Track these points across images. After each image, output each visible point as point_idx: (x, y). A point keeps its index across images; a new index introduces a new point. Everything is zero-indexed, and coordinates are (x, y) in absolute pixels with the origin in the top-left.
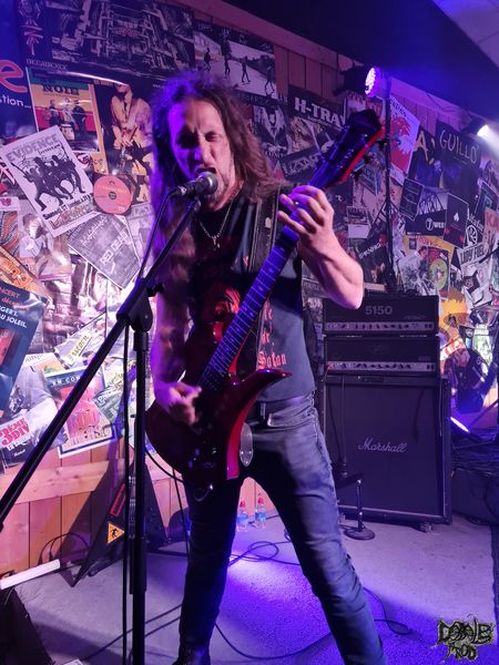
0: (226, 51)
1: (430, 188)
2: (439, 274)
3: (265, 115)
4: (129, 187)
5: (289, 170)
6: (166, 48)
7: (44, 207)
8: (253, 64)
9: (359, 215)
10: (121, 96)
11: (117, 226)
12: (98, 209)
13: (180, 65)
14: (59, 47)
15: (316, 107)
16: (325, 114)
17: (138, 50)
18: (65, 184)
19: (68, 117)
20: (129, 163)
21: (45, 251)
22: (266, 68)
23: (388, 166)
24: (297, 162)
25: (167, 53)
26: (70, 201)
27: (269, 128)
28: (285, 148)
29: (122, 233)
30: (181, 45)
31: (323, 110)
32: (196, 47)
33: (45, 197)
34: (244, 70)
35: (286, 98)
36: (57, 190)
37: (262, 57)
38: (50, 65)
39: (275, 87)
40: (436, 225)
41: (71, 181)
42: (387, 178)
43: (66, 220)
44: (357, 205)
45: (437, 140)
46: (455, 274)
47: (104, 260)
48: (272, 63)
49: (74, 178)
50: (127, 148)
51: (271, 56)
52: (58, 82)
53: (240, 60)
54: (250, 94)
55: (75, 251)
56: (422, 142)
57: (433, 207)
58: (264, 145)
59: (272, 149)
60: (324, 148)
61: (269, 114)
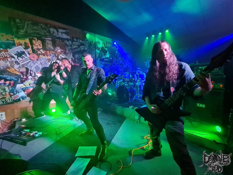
0: (58, 31)
1: (105, 53)
4: (37, 55)
5: (73, 51)
6: (44, 31)
7: (19, 60)
10: (35, 40)
12: (30, 59)
13: (47, 34)
14: (20, 32)
15: (78, 40)
16: (81, 41)
17: (38, 31)
18: (23, 55)
19: (23, 44)
20: (37, 52)
21: (20, 67)
23: (95, 50)
26: (25, 58)
27: (68, 44)
28: (72, 47)
29: (36, 63)
30: (47, 30)
31: (80, 40)
32: (51, 30)
33: (19, 58)
34: (62, 34)
35: (72, 39)
38: (19, 35)
39: (69, 36)
42: (95, 52)
43: (24, 61)
45: (107, 45)
47: (33, 68)
49: (25, 54)
50: (36, 49)
51: (68, 31)
52: (20, 38)
53: (61, 32)
54: (63, 38)
55: (26, 67)
56: (103, 45)
57: (106, 57)
58: (67, 47)
59: (69, 48)
60: (81, 47)
61: (68, 41)
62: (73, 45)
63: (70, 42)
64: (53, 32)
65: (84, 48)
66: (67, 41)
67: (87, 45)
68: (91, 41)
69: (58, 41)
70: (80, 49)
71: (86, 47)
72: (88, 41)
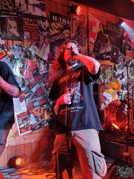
1: (105, 44)
2: (109, 74)
5: (51, 40)
8: (37, 6)
16: (64, 21)
22: (42, 7)
24: (54, 37)
28: (49, 33)
35: (49, 17)
37: (40, 3)
39: (45, 13)
40: (107, 57)
45: (107, 27)
46: (115, 73)
48: (44, 5)
51: (44, 3)
53: (32, 5)
56: (101, 28)
57: (106, 50)
58: (41, 32)
59: (45, 34)
60: (64, 32)
61: (43, 22)
62: (52, 28)
63: (47, 23)
64: (20, 4)
65: (70, 35)
66: (41, 20)
67: (75, 28)
68: (81, 21)
69: (27, 21)
70: (62, 36)
71: (72, 33)
72: (76, 20)
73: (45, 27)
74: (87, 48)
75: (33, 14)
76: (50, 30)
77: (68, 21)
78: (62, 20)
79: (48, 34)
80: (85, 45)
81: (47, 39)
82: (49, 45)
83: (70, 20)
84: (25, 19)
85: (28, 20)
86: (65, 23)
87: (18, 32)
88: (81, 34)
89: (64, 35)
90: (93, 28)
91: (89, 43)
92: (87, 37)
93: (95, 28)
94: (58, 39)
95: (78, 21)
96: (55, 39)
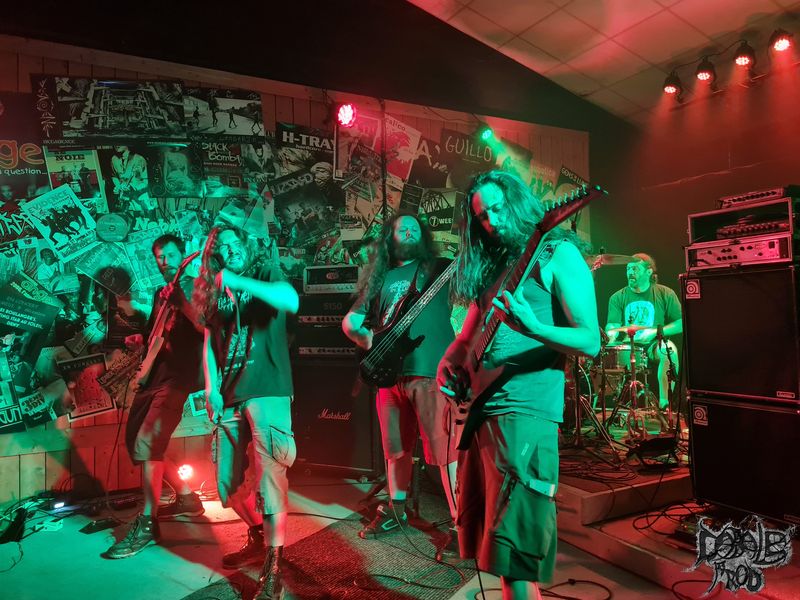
0: (213, 107)
1: (435, 189)
3: (252, 149)
4: (127, 221)
5: (276, 191)
6: (158, 113)
7: (56, 242)
8: (240, 112)
9: (353, 220)
10: (120, 155)
11: (116, 250)
12: (100, 239)
13: (171, 124)
14: (68, 128)
15: (304, 137)
16: (315, 141)
17: (134, 118)
19: (76, 176)
20: (126, 204)
21: (57, 273)
22: (253, 114)
23: (384, 175)
24: (284, 184)
25: (159, 117)
26: (77, 236)
27: (256, 160)
28: (272, 174)
29: (121, 255)
30: (172, 109)
31: (312, 138)
32: (185, 108)
34: (231, 118)
35: (273, 135)
36: (67, 229)
37: (249, 105)
38: (61, 142)
39: (262, 126)
40: (442, 221)
41: (78, 222)
42: (384, 187)
43: (74, 249)
44: (351, 212)
45: (442, 146)
48: (259, 108)
49: (80, 219)
50: (124, 192)
52: (67, 153)
53: (228, 111)
54: (237, 136)
55: (81, 272)
56: (424, 149)
57: (438, 205)
58: (252, 174)
59: (260, 176)
60: (313, 169)
61: (256, 149)
62: (280, 162)
63: (266, 152)
64: (196, 114)
65: (331, 173)
66: (251, 146)
67: (345, 156)
68: (364, 137)
69: (214, 150)
70: (308, 178)
71: (337, 168)
72: (349, 136)
73: (261, 160)
74: (381, 204)
75: (229, 131)
76: (276, 166)
77: (326, 141)
78: (308, 140)
79: (269, 176)
80: (375, 196)
81: (266, 189)
82: (272, 202)
83: (330, 138)
84: (209, 146)
85: (217, 148)
86: (317, 145)
87: (190, 177)
88: (363, 169)
89: (314, 175)
90: (399, 150)
91: (388, 191)
92: (380, 174)
93: (405, 150)
94: (299, 186)
95: (355, 138)
96: (287, 187)
